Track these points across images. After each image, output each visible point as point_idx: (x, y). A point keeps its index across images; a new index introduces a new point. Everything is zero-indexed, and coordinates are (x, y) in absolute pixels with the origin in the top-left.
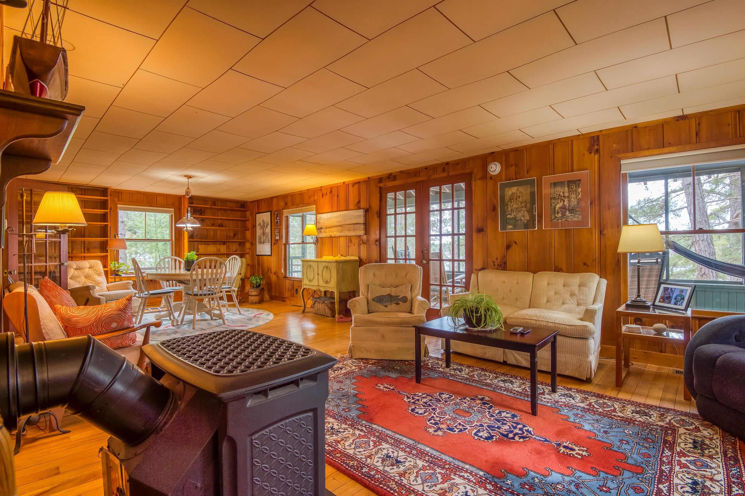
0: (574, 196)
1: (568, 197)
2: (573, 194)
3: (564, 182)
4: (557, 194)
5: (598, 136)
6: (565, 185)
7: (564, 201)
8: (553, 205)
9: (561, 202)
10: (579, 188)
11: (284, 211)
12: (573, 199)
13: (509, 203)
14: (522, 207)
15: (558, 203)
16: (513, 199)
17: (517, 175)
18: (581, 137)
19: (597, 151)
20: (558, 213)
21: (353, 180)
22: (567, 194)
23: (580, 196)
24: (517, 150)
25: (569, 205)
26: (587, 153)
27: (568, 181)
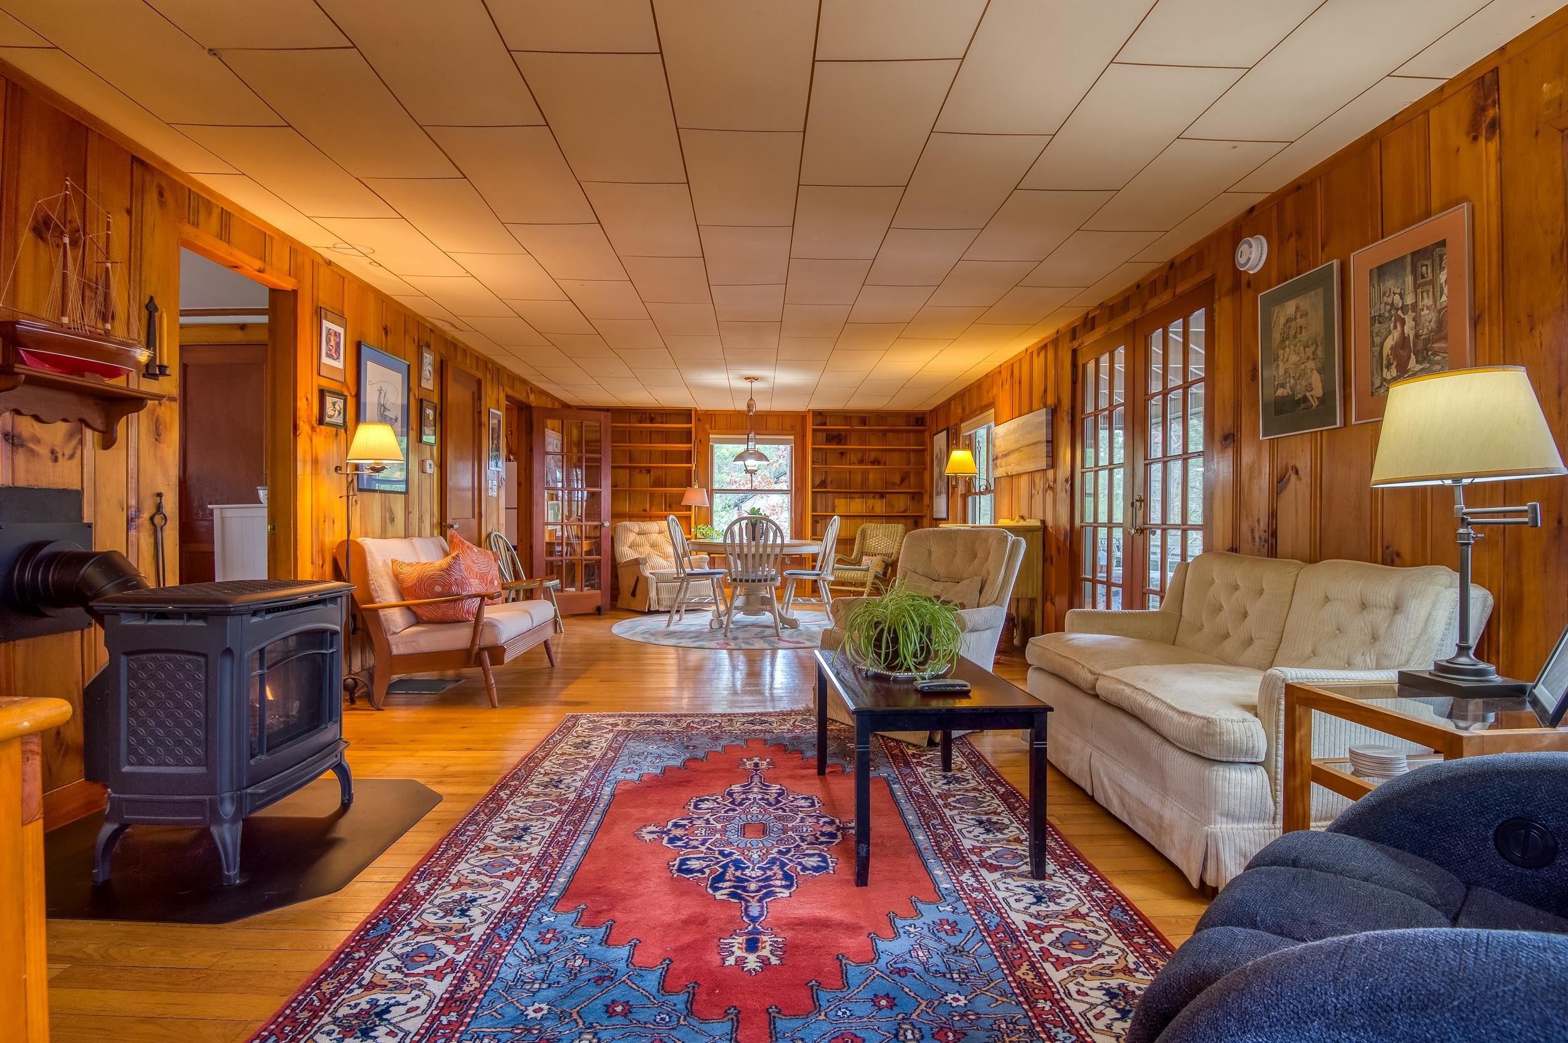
0: (1428, 301)
1: (1414, 306)
2: (1425, 295)
3: (1404, 257)
4: (1386, 304)
5: (1496, 71)
6: (1404, 269)
7: (1403, 323)
8: (1377, 340)
9: (1395, 327)
10: (1442, 269)
11: (962, 425)
12: (1426, 312)
13: (1281, 352)
14: (1308, 358)
15: (1390, 332)
16: (1287, 339)
17: (1303, 259)
18: (1448, 91)
19: (1494, 125)
20: (1388, 367)
21: (1038, 342)
22: (1409, 300)
23: (1444, 298)
24: (1299, 188)
25: (1417, 336)
26: (1463, 141)
27: (1413, 254)
